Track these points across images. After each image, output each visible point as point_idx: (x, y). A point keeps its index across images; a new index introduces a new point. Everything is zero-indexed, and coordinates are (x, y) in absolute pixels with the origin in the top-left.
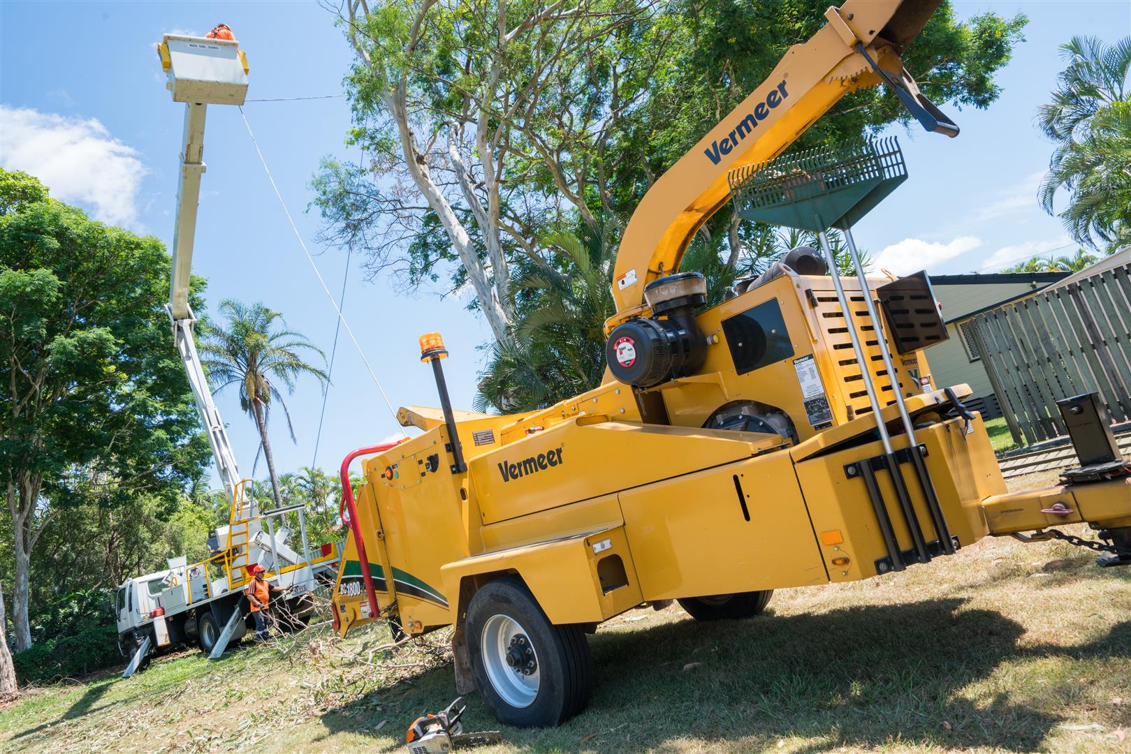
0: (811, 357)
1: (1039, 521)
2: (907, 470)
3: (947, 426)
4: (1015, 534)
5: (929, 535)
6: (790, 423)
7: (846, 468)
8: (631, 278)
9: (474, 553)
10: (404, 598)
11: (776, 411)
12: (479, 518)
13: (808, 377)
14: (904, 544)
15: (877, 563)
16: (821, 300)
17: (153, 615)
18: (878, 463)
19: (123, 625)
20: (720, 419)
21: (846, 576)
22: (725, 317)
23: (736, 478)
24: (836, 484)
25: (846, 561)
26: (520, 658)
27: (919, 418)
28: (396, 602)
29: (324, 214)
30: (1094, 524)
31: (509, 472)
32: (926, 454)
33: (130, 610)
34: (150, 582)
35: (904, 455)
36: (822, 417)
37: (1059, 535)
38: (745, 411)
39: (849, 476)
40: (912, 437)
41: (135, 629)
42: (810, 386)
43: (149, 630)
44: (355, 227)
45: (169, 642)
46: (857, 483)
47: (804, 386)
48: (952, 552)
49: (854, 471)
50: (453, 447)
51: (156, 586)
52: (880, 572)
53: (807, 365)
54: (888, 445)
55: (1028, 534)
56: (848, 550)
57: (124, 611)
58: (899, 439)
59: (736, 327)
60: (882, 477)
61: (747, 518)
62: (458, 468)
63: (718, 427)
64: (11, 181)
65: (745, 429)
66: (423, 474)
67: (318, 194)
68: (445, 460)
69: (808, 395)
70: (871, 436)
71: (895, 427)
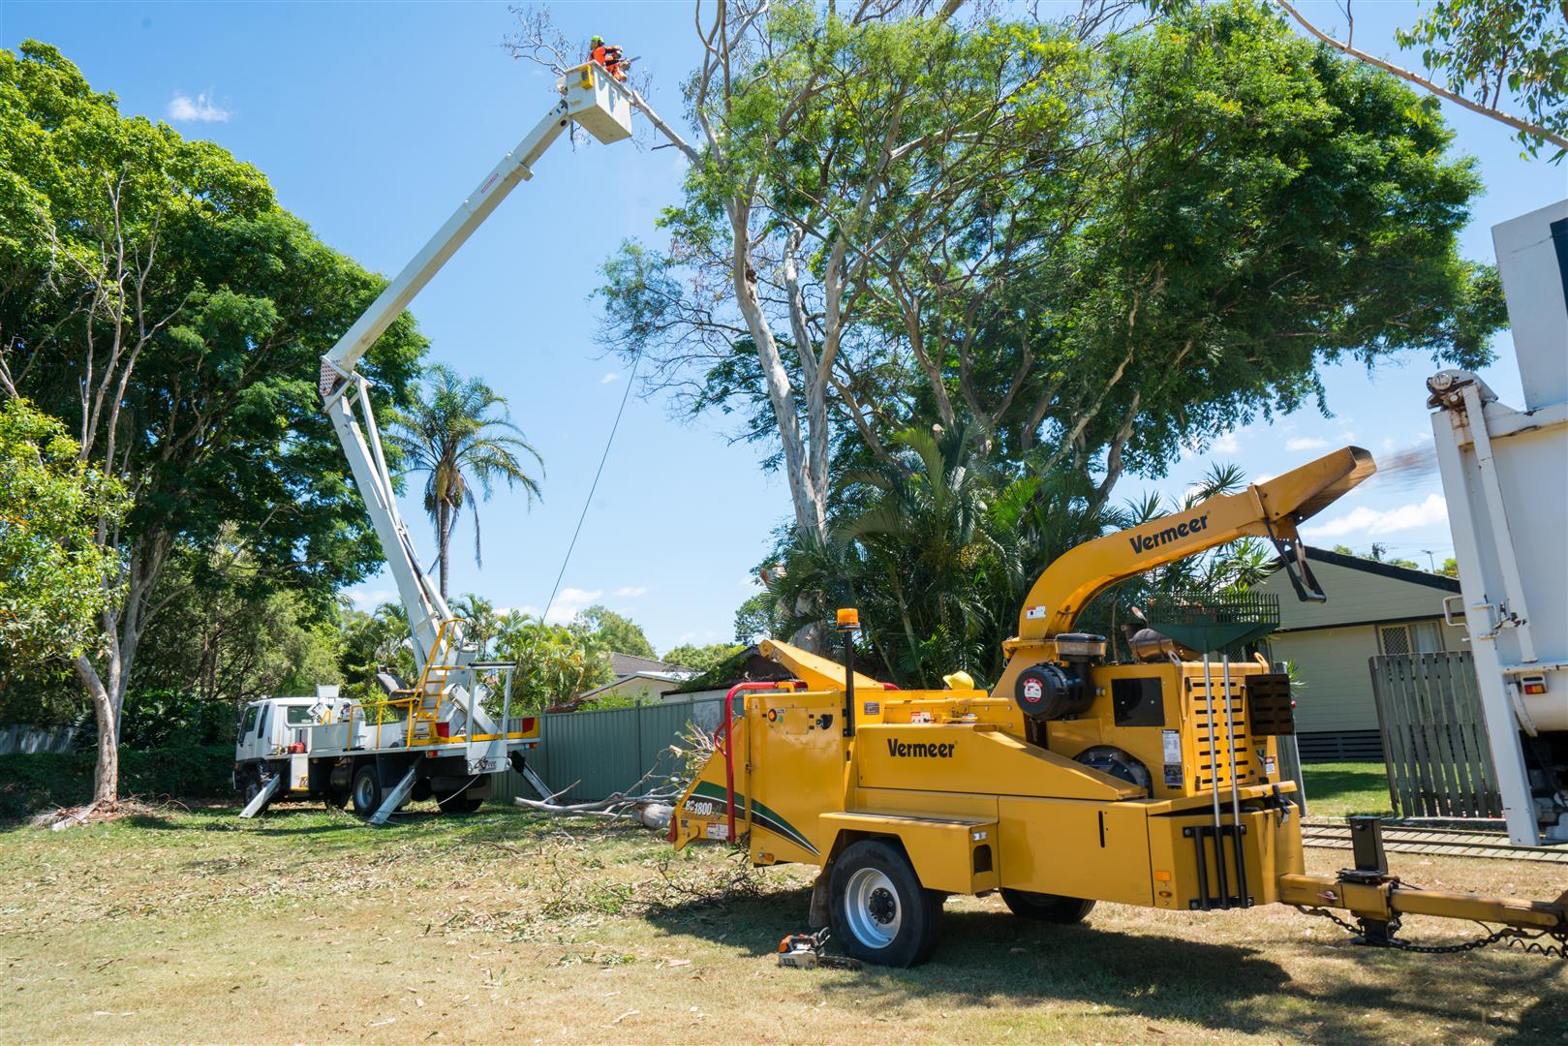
0: (1177, 732)
1: (1316, 901)
2: (1228, 841)
3: (1266, 815)
4: (1298, 906)
5: (1233, 891)
6: (1148, 776)
7: (1184, 829)
8: (1040, 612)
9: (849, 809)
10: (757, 829)
11: (1138, 762)
12: (857, 780)
13: (1171, 746)
14: (1214, 893)
15: (1191, 902)
16: (1196, 685)
17: (292, 750)
18: (1209, 831)
19: (245, 752)
20: (1092, 756)
21: (1167, 906)
22: (1116, 677)
23: (1100, 813)
24: (1174, 839)
25: (1169, 895)
26: (881, 907)
27: (1247, 805)
28: (749, 832)
29: (609, 307)
30: (1355, 913)
31: (897, 749)
32: (1245, 833)
33: (260, 735)
34: (291, 708)
35: (1228, 829)
36: (1175, 780)
37: (1328, 914)
38: (1113, 756)
39: (1185, 836)
40: (1237, 818)
41: (262, 761)
42: (1170, 754)
43: (283, 768)
44: (642, 330)
45: (305, 788)
46: (1190, 841)
47: (1167, 752)
48: (1246, 907)
49: (1190, 832)
50: (848, 713)
51: (297, 714)
52: (1191, 908)
53: (1173, 737)
54: (1218, 820)
55: (1308, 908)
56: (1173, 888)
57: (251, 737)
58: (1227, 816)
59: (1122, 688)
60: (1209, 842)
61: (1103, 845)
62: (849, 732)
63: (1088, 762)
64: (243, 178)
65: (1111, 772)
66: (812, 728)
67: (607, 282)
68: (838, 721)
69: (1167, 760)
70: (1209, 810)
71: (1226, 808)
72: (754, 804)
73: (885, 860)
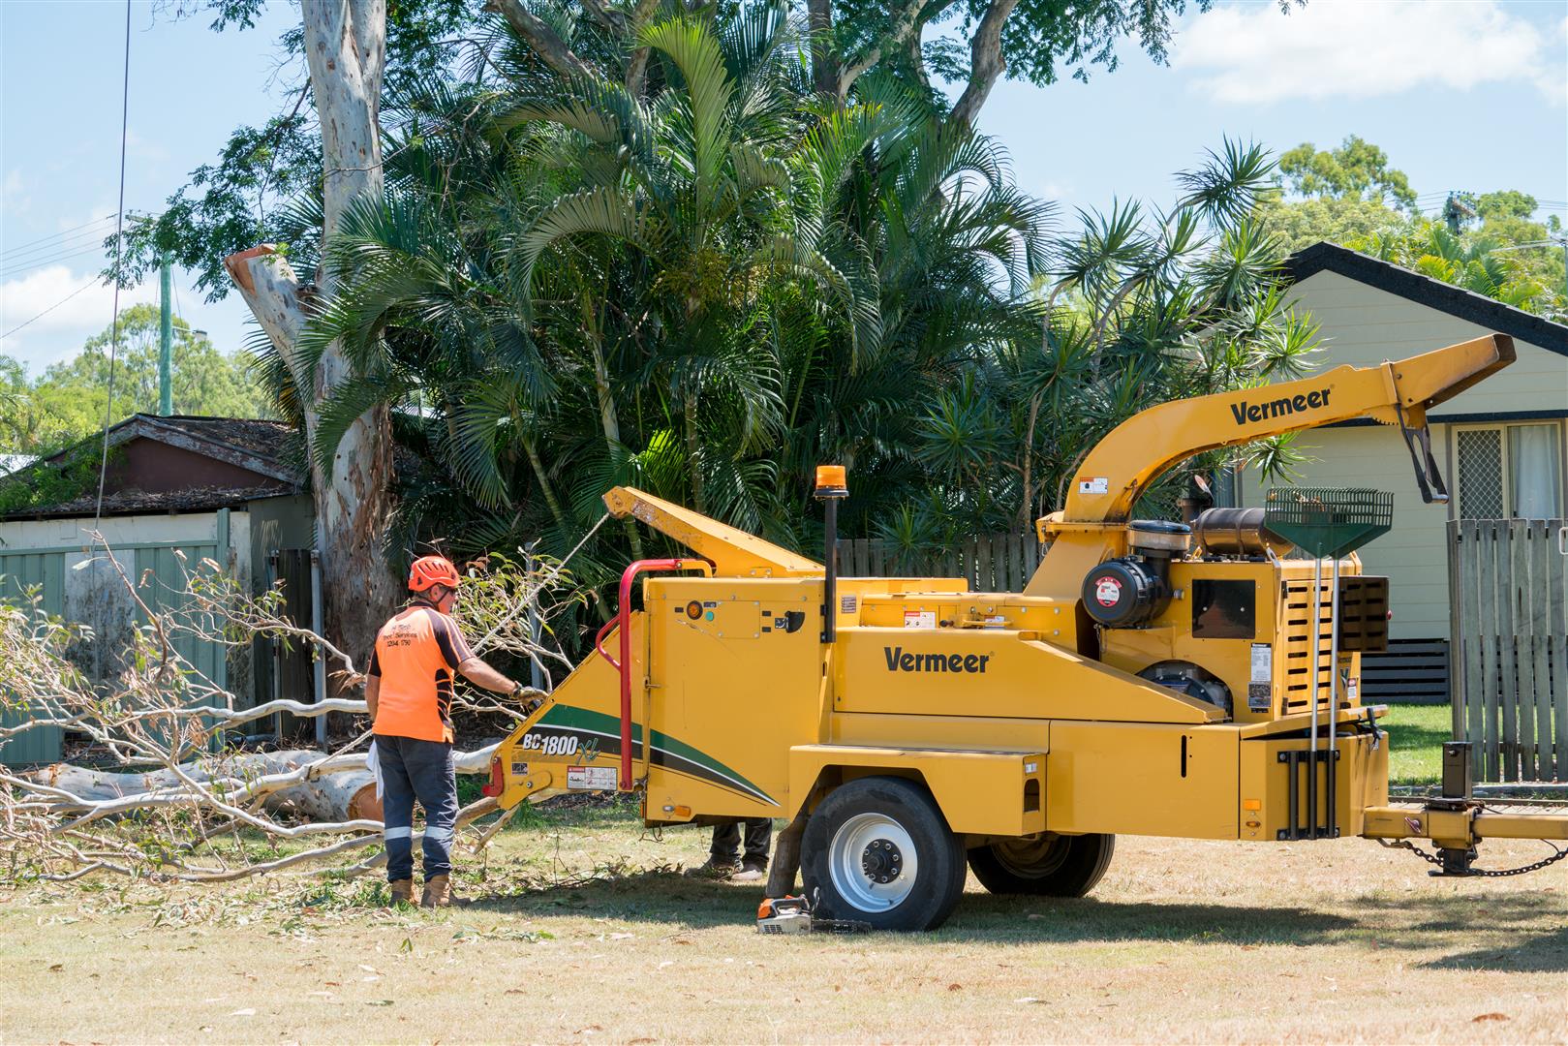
0: (1269, 645)
1: (1400, 832)
2: (1321, 766)
3: (1360, 740)
4: (1380, 839)
5: (1321, 823)
6: (1229, 700)
7: (1279, 753)
8: (1099, 486)
9: (823, 741)
11: (1220, 683)
12: (833, 705)
13: (1260, 663)
14: (1302, 824)
15: (1279, 832)
16: (1291, 590)
18: (1303, 756)
20: (1160, 673)
21: (1254, 837)
22: (1200, 577)
23: (1184, 739)
24: (1269, 764)
25: (1258, 825)
26: (882, 863)
27: (1343, 728)
28: (647, 777)
30: (1436, 843)
31: (898, 660)
32: (1338, 759)
35: (1322, 755)
36: (1261, 702)
37: (1409, 846)
38: (1190, 674)
39: (1280, 761)
40: (1332, 743)
42: (1259, 672)
46: (1284, 767)
47: (1254, 669)
48: (1333, 837)
49: (1285, 757)
50: (827, 611)
52: (1279, 839)
53: (1264, 651)
54: (1315, 744)
55: (1388, 841)
56: (1262, 817)
58: (1323, 740)
59: (1205, 592)
60: (1302, 767)
61: (1184, 774)
62: (827, 636)
63: (1156, 680)
65: (1187, 692)
66: (767, 630)
68: (813, 623)
69: (1254, 679)
70: (1303, 734)
71: (1323, 731)
72: (657, 738)
73: (898, 802)
